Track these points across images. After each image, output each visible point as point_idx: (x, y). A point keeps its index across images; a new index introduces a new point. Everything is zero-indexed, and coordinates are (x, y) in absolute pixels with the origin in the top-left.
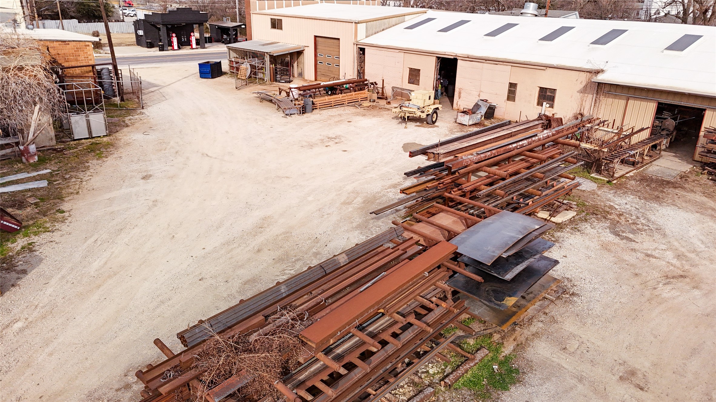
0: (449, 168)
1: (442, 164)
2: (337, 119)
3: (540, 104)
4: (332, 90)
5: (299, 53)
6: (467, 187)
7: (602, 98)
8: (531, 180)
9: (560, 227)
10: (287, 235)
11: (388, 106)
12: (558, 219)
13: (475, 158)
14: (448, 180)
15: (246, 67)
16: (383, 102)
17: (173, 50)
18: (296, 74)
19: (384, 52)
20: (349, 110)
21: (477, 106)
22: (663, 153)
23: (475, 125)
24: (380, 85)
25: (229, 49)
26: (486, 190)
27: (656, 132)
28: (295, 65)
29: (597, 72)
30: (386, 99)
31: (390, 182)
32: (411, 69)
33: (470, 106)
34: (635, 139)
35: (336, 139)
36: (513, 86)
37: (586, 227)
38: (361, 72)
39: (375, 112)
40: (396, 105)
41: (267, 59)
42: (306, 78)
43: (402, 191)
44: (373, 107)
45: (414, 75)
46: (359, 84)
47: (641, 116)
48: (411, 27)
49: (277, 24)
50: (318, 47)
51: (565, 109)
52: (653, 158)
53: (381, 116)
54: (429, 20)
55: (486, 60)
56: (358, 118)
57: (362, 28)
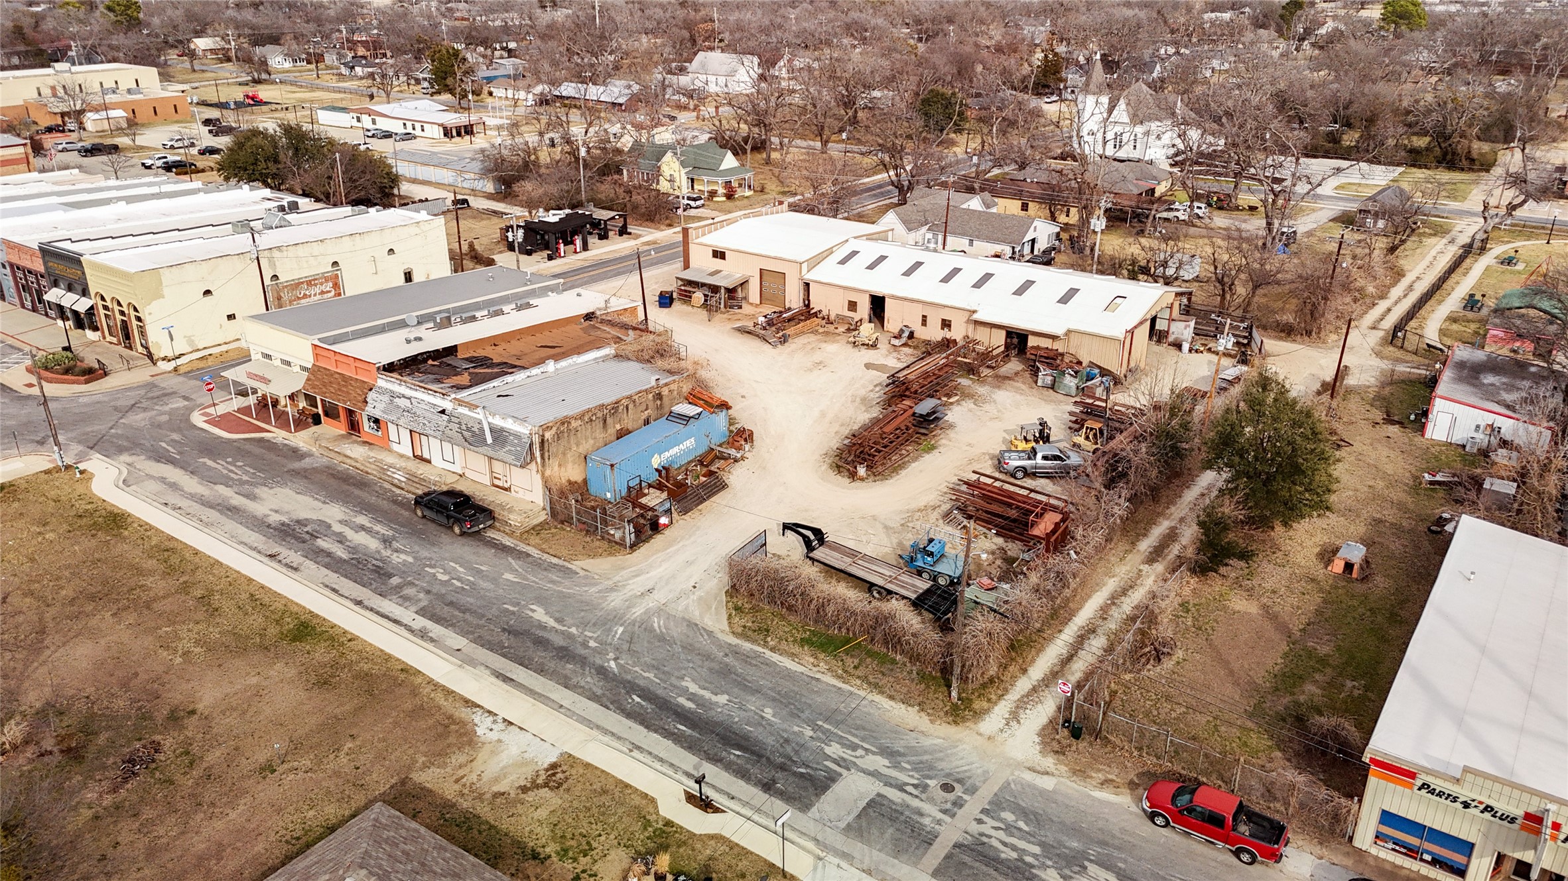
0: (902, 382)
2: (810, 347)
3: (943, 329)
5: (744, 284)
6: (913, 391)
7: (978, 327)
8: (938, 384)
9: (952, 404)
11: (837, 331)
12: (951, 400)
14: (903, 387)
15: (698, 296)
16: (831, 328)
17: (560, 257)
18: (743, 300)
19: (825, 287)
20: (812, 337)
21: (902, 331)
22: (1013, 360)
23: (903, 345)
24: (825, 313)
25: (677, 278)
26: (920, 391)
27: (1007, 346)
28: (741, 292)
29: (974, 312)
30: (834, 324)
32: (849, 302)
33: (896, 331)
34: (995, 353)
35: (821, 364)
36: (924, 317)
37: (963, 403)
38: (807, 300)
39: (830, 338)
40: (845, 331)
41: (723, 291)
42: (754, 302)
44: (827, 333)
45: (853, 306)
46: (808, 312)
47: (998, 340)
48: (843, 262)
49: (719, 255)
50: (764, 277)
51: (957, 333)
52: (1005, 362)
53: (838, 342)
54: (854, 253)
55: (905, 299)
56: (823, 345)
57: (805, 266)
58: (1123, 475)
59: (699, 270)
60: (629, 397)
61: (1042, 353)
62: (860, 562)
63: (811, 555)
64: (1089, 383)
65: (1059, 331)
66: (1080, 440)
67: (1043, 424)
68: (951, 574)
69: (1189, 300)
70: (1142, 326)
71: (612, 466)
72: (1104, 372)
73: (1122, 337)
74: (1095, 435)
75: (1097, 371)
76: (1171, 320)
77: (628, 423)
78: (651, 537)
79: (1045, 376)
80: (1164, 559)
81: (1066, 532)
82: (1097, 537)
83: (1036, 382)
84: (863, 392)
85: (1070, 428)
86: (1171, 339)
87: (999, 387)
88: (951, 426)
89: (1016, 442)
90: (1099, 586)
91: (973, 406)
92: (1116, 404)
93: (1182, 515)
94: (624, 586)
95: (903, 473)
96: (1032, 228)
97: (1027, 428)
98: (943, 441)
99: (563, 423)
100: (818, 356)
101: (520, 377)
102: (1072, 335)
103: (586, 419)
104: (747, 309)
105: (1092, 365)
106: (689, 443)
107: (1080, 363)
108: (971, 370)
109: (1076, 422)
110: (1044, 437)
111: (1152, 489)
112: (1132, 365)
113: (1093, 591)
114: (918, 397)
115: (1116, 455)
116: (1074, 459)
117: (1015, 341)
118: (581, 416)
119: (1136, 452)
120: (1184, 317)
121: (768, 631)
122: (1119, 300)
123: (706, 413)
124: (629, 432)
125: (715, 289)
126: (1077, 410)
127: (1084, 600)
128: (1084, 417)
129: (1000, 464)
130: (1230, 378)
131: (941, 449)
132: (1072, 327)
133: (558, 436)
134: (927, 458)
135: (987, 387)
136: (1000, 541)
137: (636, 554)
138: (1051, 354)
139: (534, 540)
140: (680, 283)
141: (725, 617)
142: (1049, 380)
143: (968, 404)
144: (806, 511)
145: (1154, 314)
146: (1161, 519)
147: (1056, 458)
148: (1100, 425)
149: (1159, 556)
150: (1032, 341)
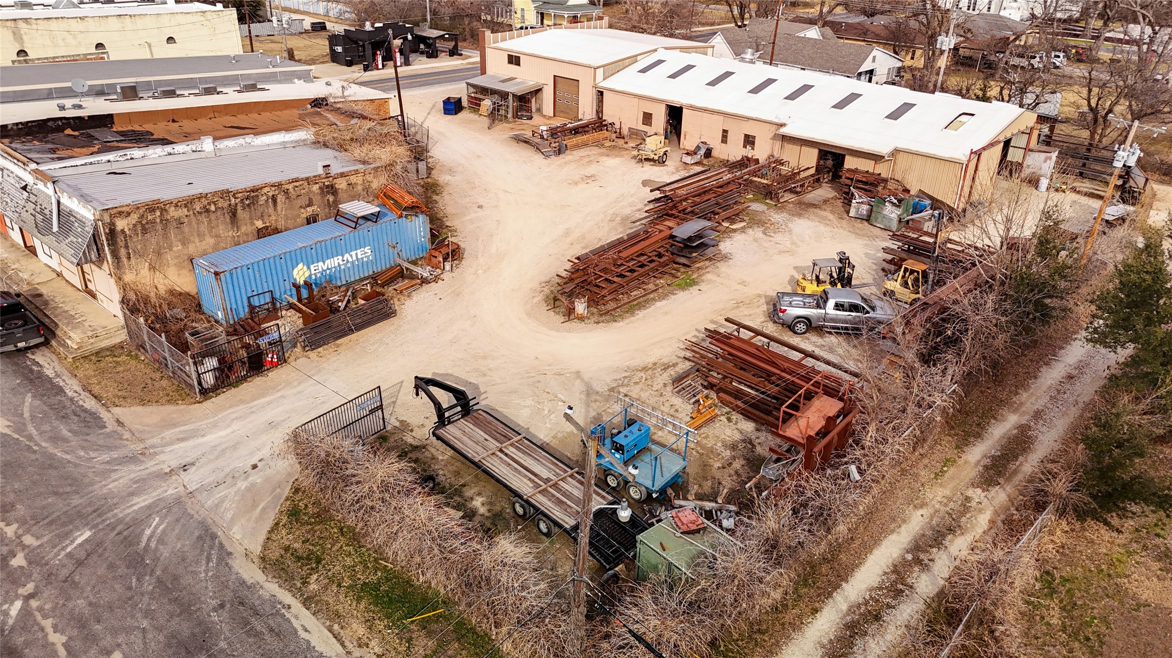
0: (671, 199)
1: (667, 196)
2: (587, 159)
3: (745, 147)
4: (576, 131)
5: (538, 91)
6: (681, 208)
7: (785, 144)
8: (718, 204)
9: (734, 231)
10: (583, 237)
11: (626, 146)
12: (734, 227)
13: (685, 193)
14: (671, 205)
15: (487, 104)
16: (621, 142)
17: (377, 69)
18: (534, 110)
19: (620, 97)
20: (595, 151)
21: (698, 148)
22: (824, 185)
23: (696, 164)
24: (617, 126)
25: (468, 84)
26: (689, 209)
27: (819, 169)
28: (533, 100)
29: (782, 125)
30: (623, 138)
31: (636, 208)
32: (645, 113)
33: (692, 147)
34: (803, 175)
35: (591, 177)
36: (725, 132)
37: (750, 231)
38: (599, 111)
39: (616, 152)
40: (634, 145)
41: (510, 98)
42: (545, 113)
43: (646, 212)
44: (614, 147)
45: (647, 118)
46: (599, 124)
47: (809, 159)
48: (643, 71)
49: (514, 60)
50: (558, 86)
51: (761, 152)
52: (814, 188)
53: (622, 156)
54: (660, 62)
55: (705, 110)
56: (604, 159)
57: (600, 72)
58: (953, 341)
59: (493, 77)
60: (279, 185)
61: (860, 177)
62: (511, 451)
63: (441, 432)
64: (914, 216)
65: (884, 149)
66: (894, 285)
67: (844, 260)
68: (648, 484)
69: (1052, 129)
70: (993, 150)
71: (217, 274)
72: (936, 204)
73: (964, 160)
74: (916, 280)
75: (927, 202)
76: (1027, 150)
77: (275, 218)
78: (244, 379)
79: (860, 204)
80: (1008, 480)
81: (847, 432)
82: (897, 445)
83: (848, 212)
84: (627, 211)
85: (883, 270)
86: (1026, 172)
87: (800, 215)
88: (726, 258)
89: (805, 283)
90: (896, 521)
91: (761, 235)
92: (950, 241)
93: (1038, 406)
94: (156, 454)
95: (641, 314)
96: (870, 58)
97: (820, 264)
98: (709, 276)
99: (152, 210)
100: (591, 170)
101: (156, 152)
102: (900, 157)
103: (198, 207)
104: (537, 119)
105: (922, 194)
106: (364, 253)
107: (907, 191)
108: (768, 194)
109: (890, 262)
110: (843, 279)
111: (995, 365)
112: (975, 197)
113: (884, 531)
114: (684, 216)
115: (944, 309)
116: (883, 311)
117: (830, 163)
118: (188, 203)
119: (976, 307)
120: (1045, 148)
121: (319, 561)
122: (964, 118)
123: (391, 216)
124: (277, 231)
125: (504, 95)
126: (894, 245)
127: (868, 548)
128: (904, 255)
129: (775, 312)
130: (1111, 218)
131: (703, 286)
132: (902, 145)
133: (144, 227)
134: (681, 295)
135: (785, 215)
136: (748, 426)
137: (208, 404)
138: (872, 179)
139: (88, 369)
140: (472, 90)
141: (269, 524)
142: (865, 208)
143: (756, 233)
144: (485, 358)
145: (1009, 136)
146: (1004, 411)
147: (854, 308)
148: (924, 267)
149: (1000, 474)
150: (850, 163)
